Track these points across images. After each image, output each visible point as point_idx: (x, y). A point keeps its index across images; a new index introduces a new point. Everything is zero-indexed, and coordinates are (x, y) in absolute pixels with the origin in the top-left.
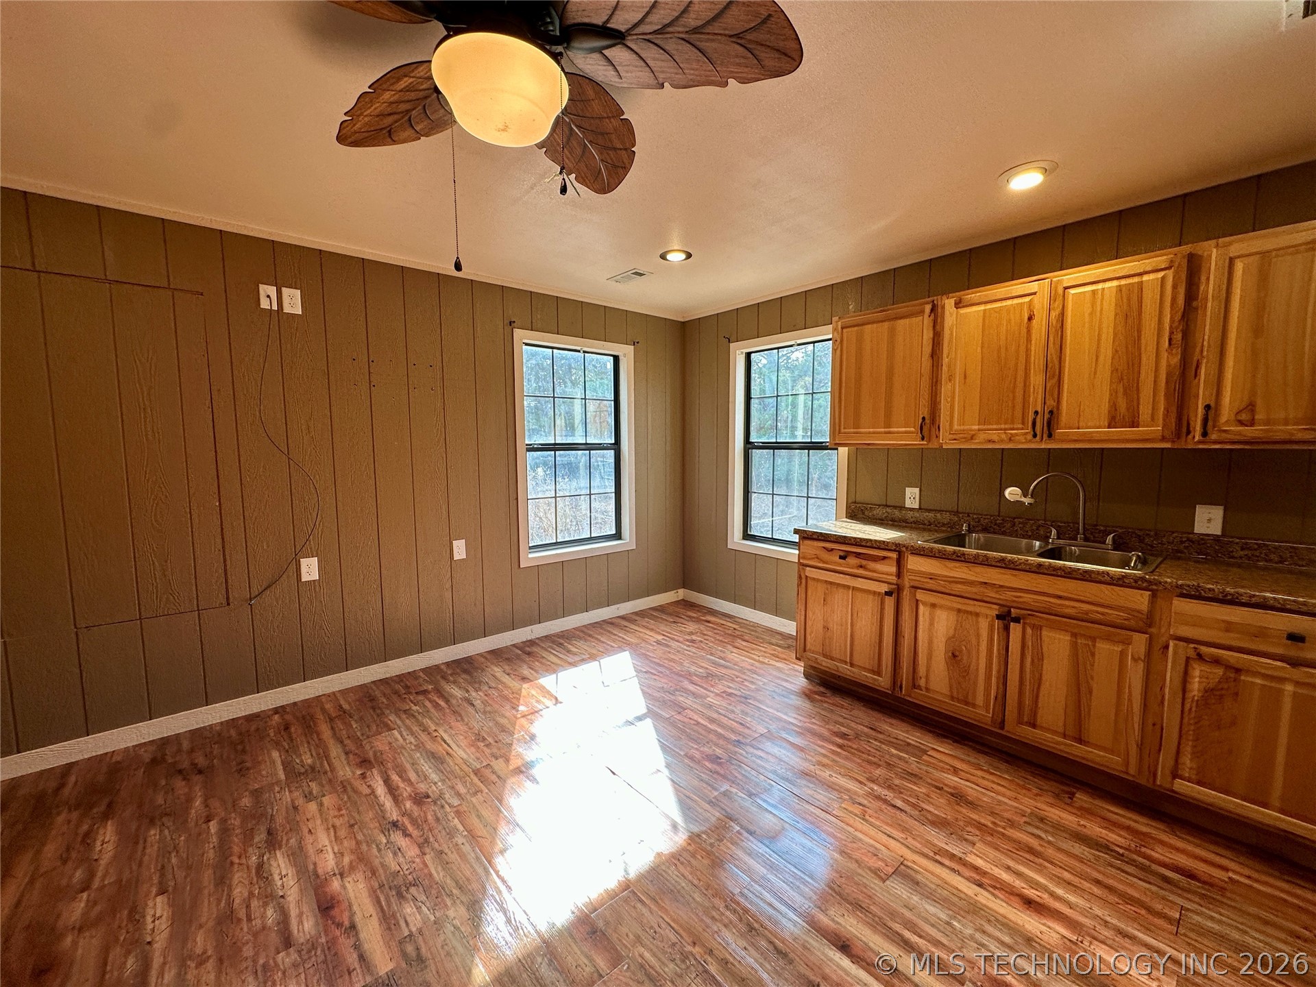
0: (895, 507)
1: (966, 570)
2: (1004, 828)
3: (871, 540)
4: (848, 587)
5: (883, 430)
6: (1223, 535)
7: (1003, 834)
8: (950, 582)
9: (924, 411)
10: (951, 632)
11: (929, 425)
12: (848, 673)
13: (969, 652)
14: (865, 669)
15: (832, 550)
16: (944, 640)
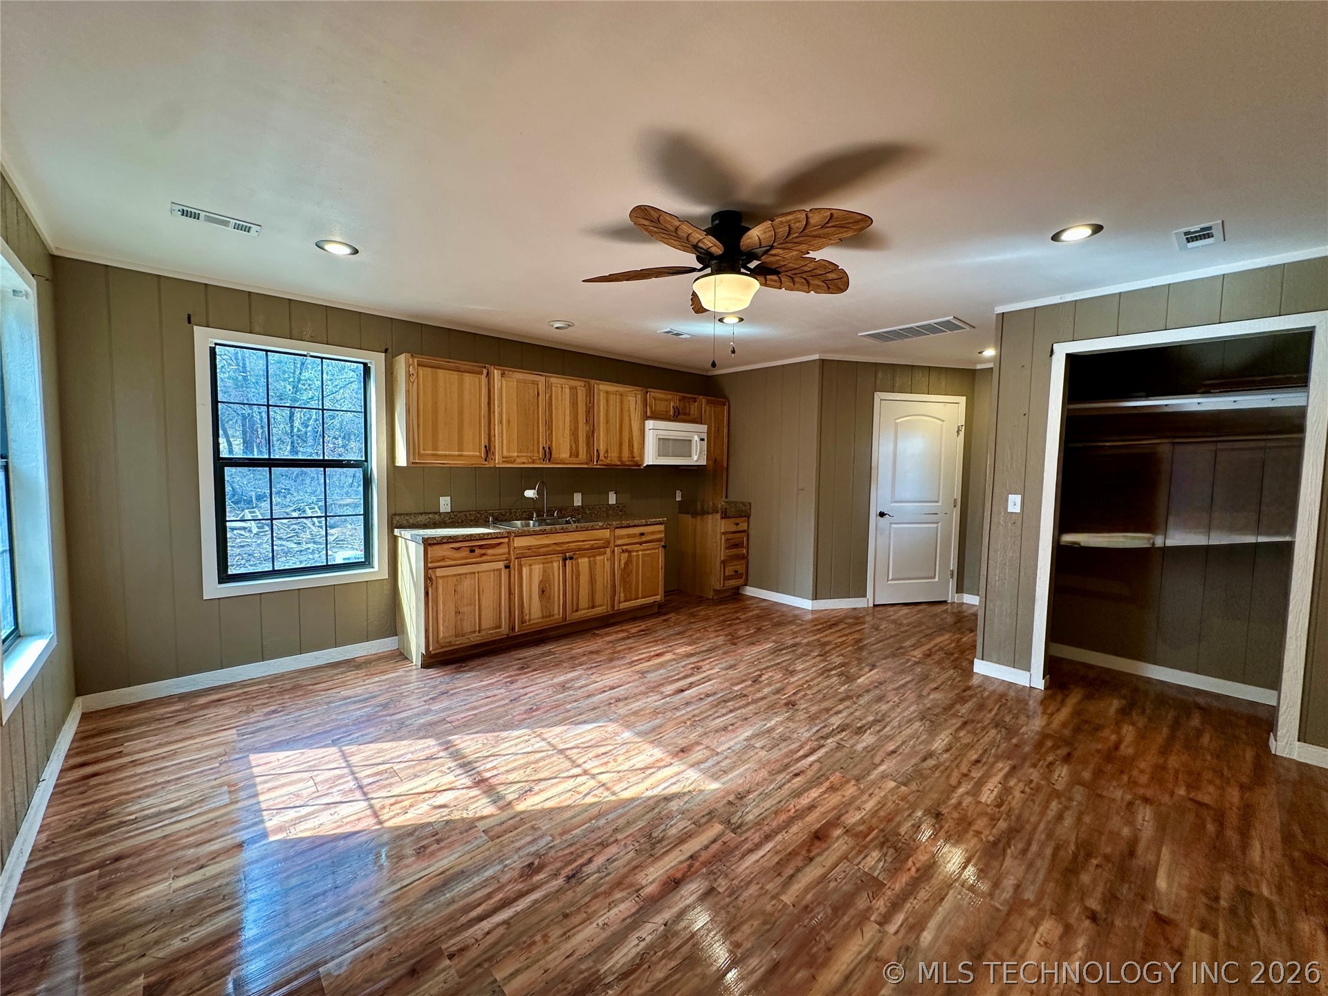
0: (435, 513)
1: (547, 538)
4: (474, 573)
6: (583, 505)
8: (540, 548)
9: (484, 442)
10: (541, 577)
11: (489, 450)
13: (550, 585)
14: (490, 629)
15: (460, 548)
16: (537, 584)
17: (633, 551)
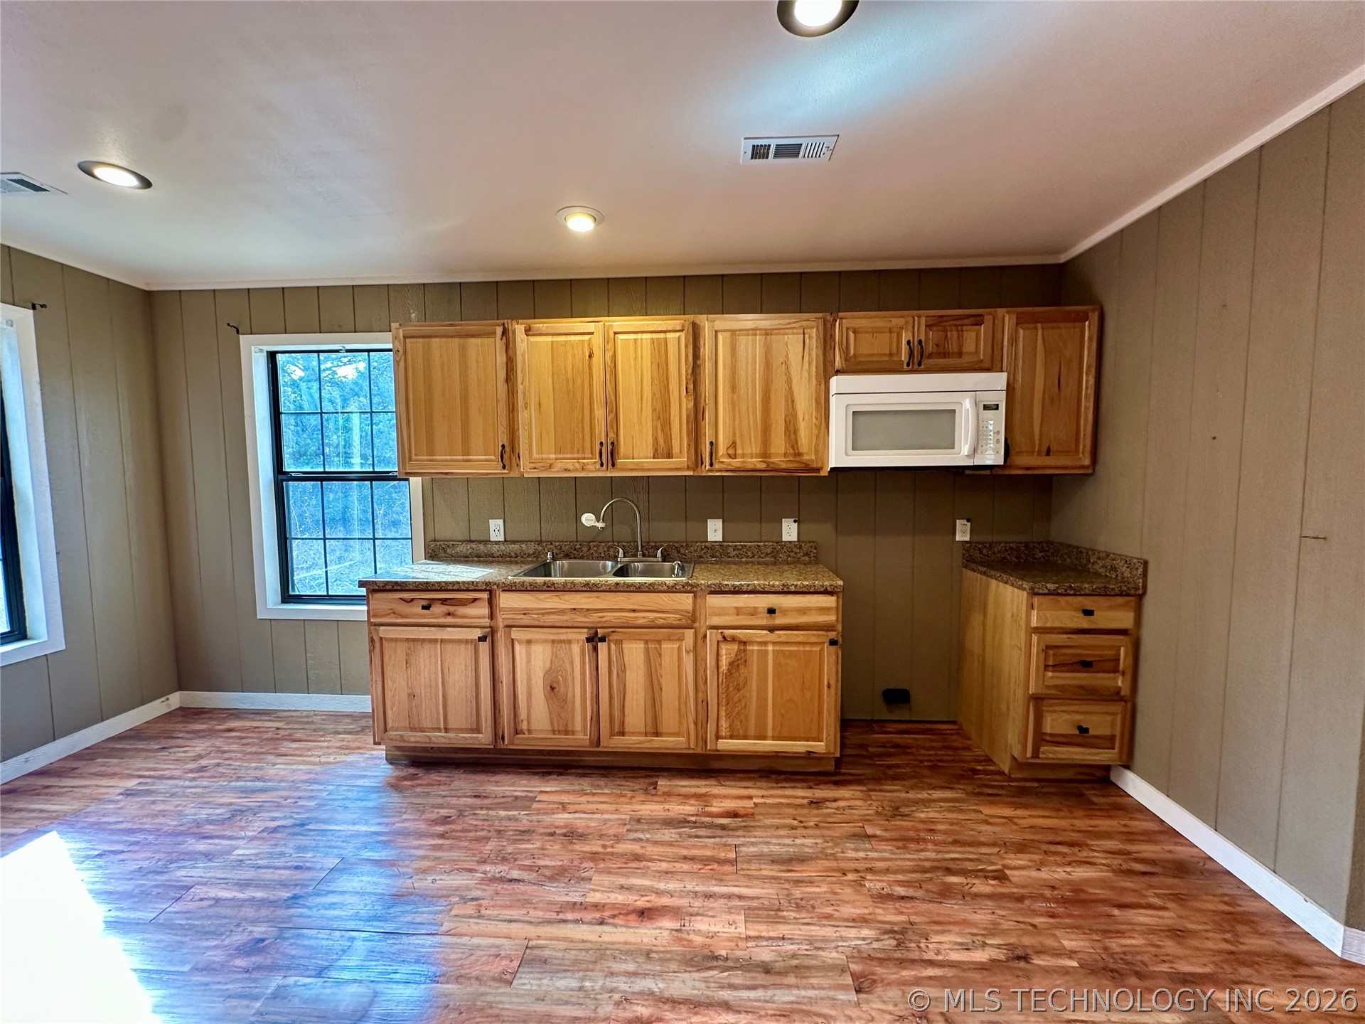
0: (480, 542)
1: (557, 599)
2: (612, 847)
3: (458, 583)
4: (435, 641)
5: (461, 457)
6: (724, 541)
7: (612, 854)
8: (543, 614)
9: (503, 439)
10: (548, 665)
11: (508, 454)
12: (444, 740)
13: (565, 680)
14: (462, 730)
15: (412, 600)
16: (541, 675)
17: (752, 643)
